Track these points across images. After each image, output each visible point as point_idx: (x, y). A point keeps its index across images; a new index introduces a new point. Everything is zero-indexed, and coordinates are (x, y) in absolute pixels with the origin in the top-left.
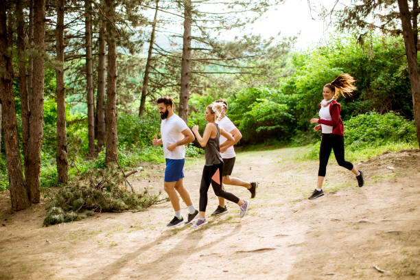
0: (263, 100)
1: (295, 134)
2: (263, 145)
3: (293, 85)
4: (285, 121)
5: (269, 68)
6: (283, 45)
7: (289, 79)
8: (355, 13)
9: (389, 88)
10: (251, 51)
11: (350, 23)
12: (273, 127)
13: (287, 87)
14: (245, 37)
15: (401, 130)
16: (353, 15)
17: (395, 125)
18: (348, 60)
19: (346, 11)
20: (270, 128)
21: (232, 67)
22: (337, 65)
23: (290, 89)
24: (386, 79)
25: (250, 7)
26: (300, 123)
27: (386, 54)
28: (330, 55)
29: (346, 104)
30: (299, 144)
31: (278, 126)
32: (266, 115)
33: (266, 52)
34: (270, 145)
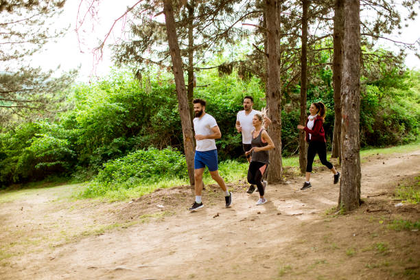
0: (42, 135)
1: (76, 171)
2: (43, 182)
3: (74, 120)
4: (66, 156)
5: (47, 102)
6: (63, 79)
7: (70, 113)
8: (132, 48)
9: (168, 123)
10: (29, 83)
11: (128, 57)
12: (53, 163)
13: (68, 122)
14: (22, 69)
15: (177, 166)
16: (131, 50)
17: (172, 161)
18: (129, 94)
19: (123, 46)
20: (49, 164)
21: (9, 100)
22: (118, 100)
23: (71, 124)
24: (166, 114)
25: (27, 38)
26: (81, 159)
27: (167, 90)
28: (112, 90)
29: (126, 140)
30: (80, 181)
31: (59, 162)
32: (46, 150)
33: (46, 86)
34: (50, 182)
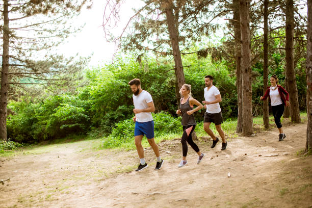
0: (65, 104)
1: (90, 130)
2: (66, 139)
3: (88, 93)
4: (82, 120)
5: (70, 80)
6: (80, 63)
7: (85, 88)
8: (135, 39)
9: (159, 94)
10: (57, 67)
11: (132, 46)
12: (73, 125)
13: (83, 95)
14: (51, 56)
15: (171, 125)
16: (134, 41)
17: (166, 121)
18: (129, 74)
19: (128, 37)
20: (70, 126)
21: (41, 79)
22: (121, 78)
23: (86, 96)
24: (157, 88)
25: (55, 33)
26: (93, 122)
27: (156, 70)
28: (115, 71)
29: (128, 107)
30: (94, 138)
31: (77, 124)
32: (67, 116)
33: (68, 68)
34: (71, 139)
